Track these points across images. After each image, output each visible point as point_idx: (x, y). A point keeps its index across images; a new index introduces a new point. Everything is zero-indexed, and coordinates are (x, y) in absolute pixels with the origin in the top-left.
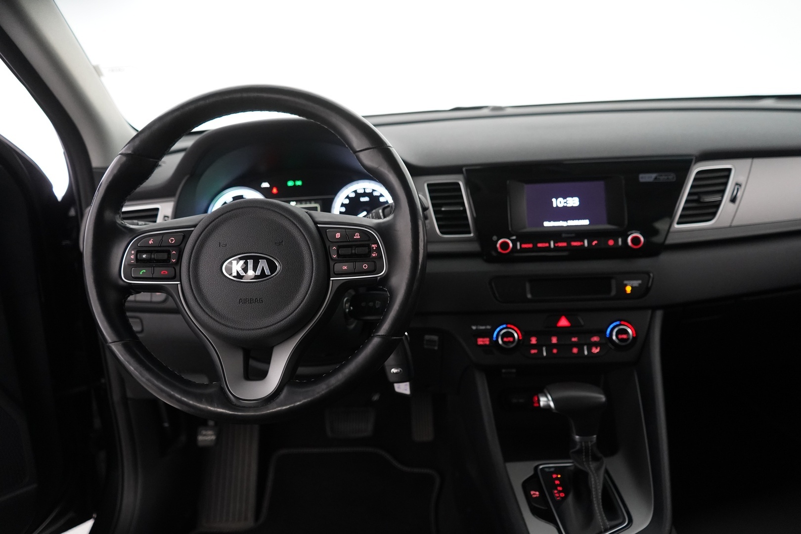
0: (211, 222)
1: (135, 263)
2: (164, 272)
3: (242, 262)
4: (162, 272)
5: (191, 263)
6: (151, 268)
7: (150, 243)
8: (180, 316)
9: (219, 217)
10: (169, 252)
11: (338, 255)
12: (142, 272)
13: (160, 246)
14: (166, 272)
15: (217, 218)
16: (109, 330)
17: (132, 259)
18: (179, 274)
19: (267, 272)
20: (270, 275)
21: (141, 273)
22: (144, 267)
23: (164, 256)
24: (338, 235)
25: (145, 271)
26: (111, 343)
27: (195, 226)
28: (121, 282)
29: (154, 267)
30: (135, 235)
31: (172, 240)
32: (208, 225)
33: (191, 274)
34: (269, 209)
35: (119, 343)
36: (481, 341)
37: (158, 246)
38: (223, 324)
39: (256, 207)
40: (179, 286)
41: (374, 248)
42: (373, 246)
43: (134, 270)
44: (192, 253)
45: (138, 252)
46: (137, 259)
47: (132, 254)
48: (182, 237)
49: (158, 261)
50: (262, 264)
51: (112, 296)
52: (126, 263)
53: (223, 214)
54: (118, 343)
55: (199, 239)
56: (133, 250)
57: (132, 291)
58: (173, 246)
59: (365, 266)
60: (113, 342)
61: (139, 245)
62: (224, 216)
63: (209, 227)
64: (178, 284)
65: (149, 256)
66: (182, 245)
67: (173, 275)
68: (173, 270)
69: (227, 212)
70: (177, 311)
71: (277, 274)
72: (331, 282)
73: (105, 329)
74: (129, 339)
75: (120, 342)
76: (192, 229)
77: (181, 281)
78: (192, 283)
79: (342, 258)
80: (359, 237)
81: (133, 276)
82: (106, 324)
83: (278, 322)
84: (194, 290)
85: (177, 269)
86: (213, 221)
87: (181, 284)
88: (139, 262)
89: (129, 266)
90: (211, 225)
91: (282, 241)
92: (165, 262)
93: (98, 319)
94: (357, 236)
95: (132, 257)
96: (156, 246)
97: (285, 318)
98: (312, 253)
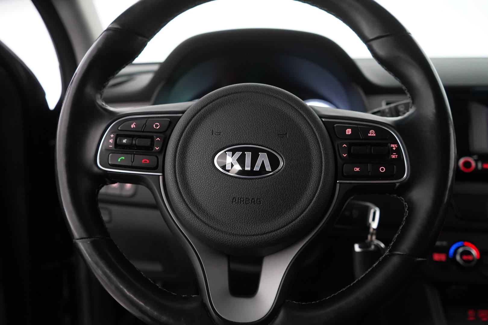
0: (204, 107)
1: (114, 149)
2: (145, 160)
3: (238, 154)
4: (143, 161)
5: (178, 152)
6: (131, 155)
7: (132, 126)
8: (158, 213)
9: (213, 101)
10: (152, 139)
11: (349, 154)
12: (121, 159)
13: (143, 132)
14: (148, 161)
15: (211, 102)
16: (77, 223)
17: (111, 144)
18: (162, 164)
19: (268, 168)
20: (270, 172)
21: (119, 160)
22: (123, 153)
23: (148, 142)
24: (349, 131)
25: (123, 158)
26: (78, 239)
27: (183, 112)
28: (96, 169)
29: (134, 154)
30: (115, 118)
31: (157, 126)
32: (200, 110)
33: (177, 164)
34: (272, 96)
35: (88, 241)
36: (437, 257)
37: (141, 132)
38: (211, 227)
39: (257, 92)
40: (161, 178)
41: (394, 149)
42: (393, 146)
43: (111, 156)
44: (179, 140)
45: (118, 136)
46: (116, 145)
47: (111, 138)
48: (168, 122)
49: (139, 147)
50: (263, 158)
51: (85, 184)
52: (104, 148)
53: (218, 99)
54: (86, 240)
55: (189, 125)
56: (112, 133)
57: (107, 179)
58: (157, 132)
59: (382, 169)
60: (80, 239)
61: (119, 128)
62: (218, 100)
63: (201, 112)
64: (159, 176)
65: (130, 142)
66: (168, 132)
67: (155, 164)
68: (156, 158)
69: (223, 96)
70: (156, 206)
71: (279, 171)
72: (338, 185)
73: (72, 221)
74: (99, 236)
75: (88, 239)
76: (180, 115)
77: (163, 172)
78: (177, 175)
79: (354, 158)
80: (374, 135)
81: (110, 163)
82: (74, 215)
83: (278, 229)
84: (179, 183)
85: (161, 158)
86: (206, 105)
87: (164, 176)
88: (119, 147)
89: (107, 151)
90: (203, 110)
91: (286, 134)
92: (147, 150)
93: (66, 210)
94: (372, 133)
95: (111, 141)
96: (138, 131)
97: (287, 225)
98: (322, 149)
